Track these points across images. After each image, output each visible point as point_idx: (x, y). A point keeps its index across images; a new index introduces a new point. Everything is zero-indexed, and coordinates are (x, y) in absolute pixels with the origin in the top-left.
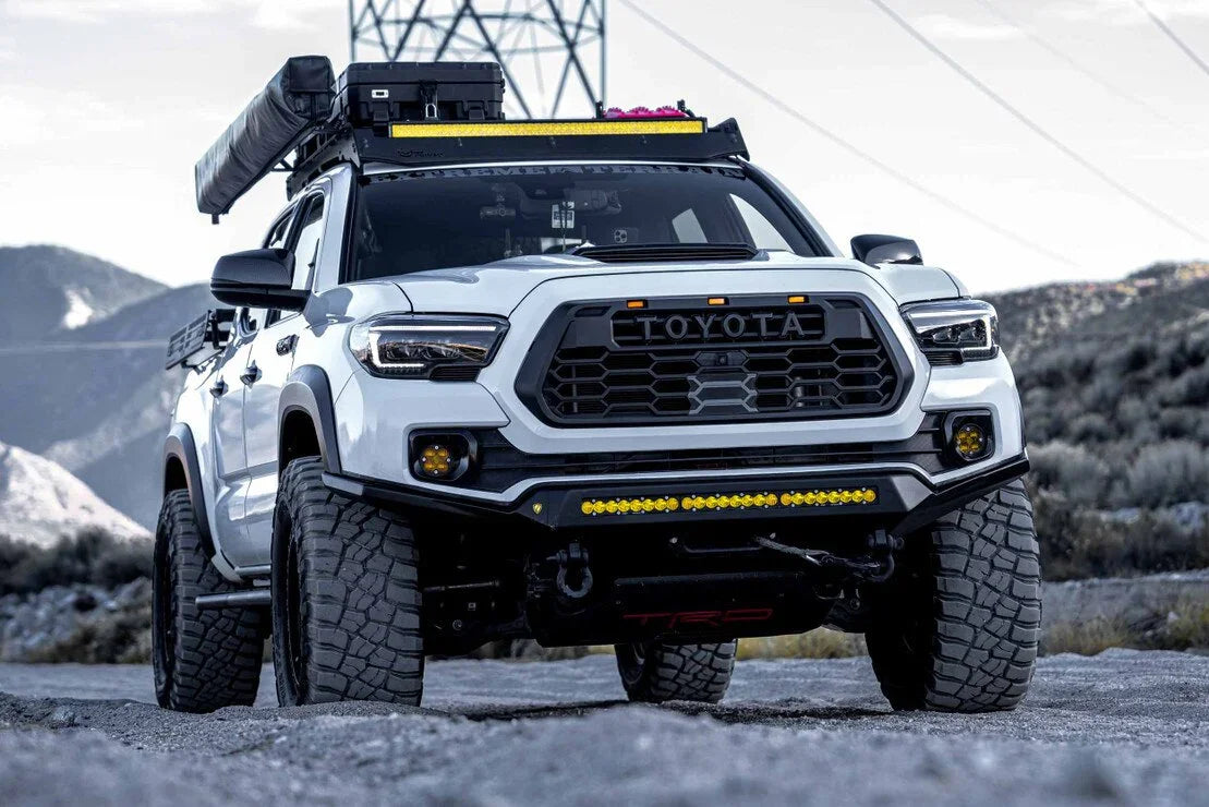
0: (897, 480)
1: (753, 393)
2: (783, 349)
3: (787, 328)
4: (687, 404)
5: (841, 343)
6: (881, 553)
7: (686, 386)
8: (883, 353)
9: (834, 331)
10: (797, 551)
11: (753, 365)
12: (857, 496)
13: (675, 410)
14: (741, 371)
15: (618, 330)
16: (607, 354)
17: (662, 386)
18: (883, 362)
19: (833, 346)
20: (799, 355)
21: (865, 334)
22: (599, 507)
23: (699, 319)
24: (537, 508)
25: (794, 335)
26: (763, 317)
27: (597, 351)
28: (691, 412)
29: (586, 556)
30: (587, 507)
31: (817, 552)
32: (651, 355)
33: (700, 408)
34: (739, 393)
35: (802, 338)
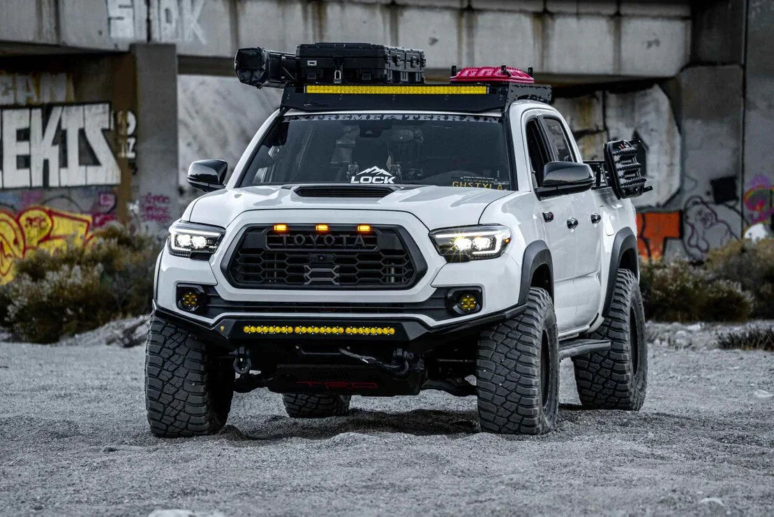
0: (405, 324)
1: (337, 275)
2: (355, 253)
3: (356, 242)
4: (303, 280)
5: (386, 252)
6: (400, 360)
7: (303, 270)
8: (407, 258)
9: (382, 243)
10: (358, 356)
11: (338, 261)
12: (386, 331)
13: (297, 282)
14: (332, 263)
15: (270, 240)
16: (263, 252)
17: (291, 269)
18: (407, 262)
19: (381, 253)
20: (364, 256)
21: (399, 247)
22: (253, 329)
23: (311, 236)
24: (222, 328)
25: (360, 246)
26: (344, 237)
27: (259, 251)
28: (306, 283)
29: (248, 353)
30: (247, 329)
31: (368, 358)
32: (286, 254)
33: (310, 281)
34: (331, 275)
35: (364, 248)
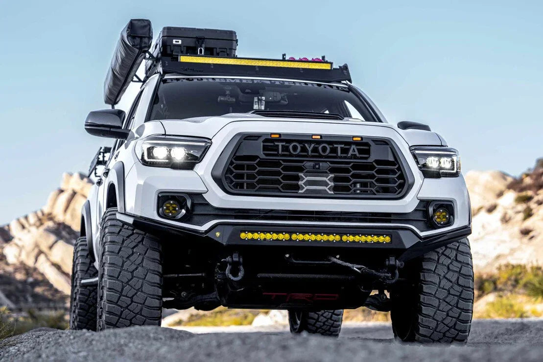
0: (401, 233)
1: (332, 184)
2: (348, 163)
3: (351, 152)
4: (298, 187)
5: (379, 162)
6: (392, 269)
8: (399, 169)
9: (375, 155)
10: (350, 265)
11: (332, 170)
12: (381, 239)
13: (292, 190)
14: (326, 172)
15: (265, 148)
16: (258, 160)
17: (286, 178)
18: (399, 173)
19: (374, 164)
20: (356, 167)
21: (391, 159)
22: (250, 236)
23: (306, 145)
24: (218, 234)
25: (354, 157)
26: (339, 146)
27: (254, 158)
28: (300, 191)
29: (241, 260)
30: (243, 235)
31: (359, 266)
32: (281, 161)
33: (304, 190)
34: (325, 184)
35: (358, 158)
